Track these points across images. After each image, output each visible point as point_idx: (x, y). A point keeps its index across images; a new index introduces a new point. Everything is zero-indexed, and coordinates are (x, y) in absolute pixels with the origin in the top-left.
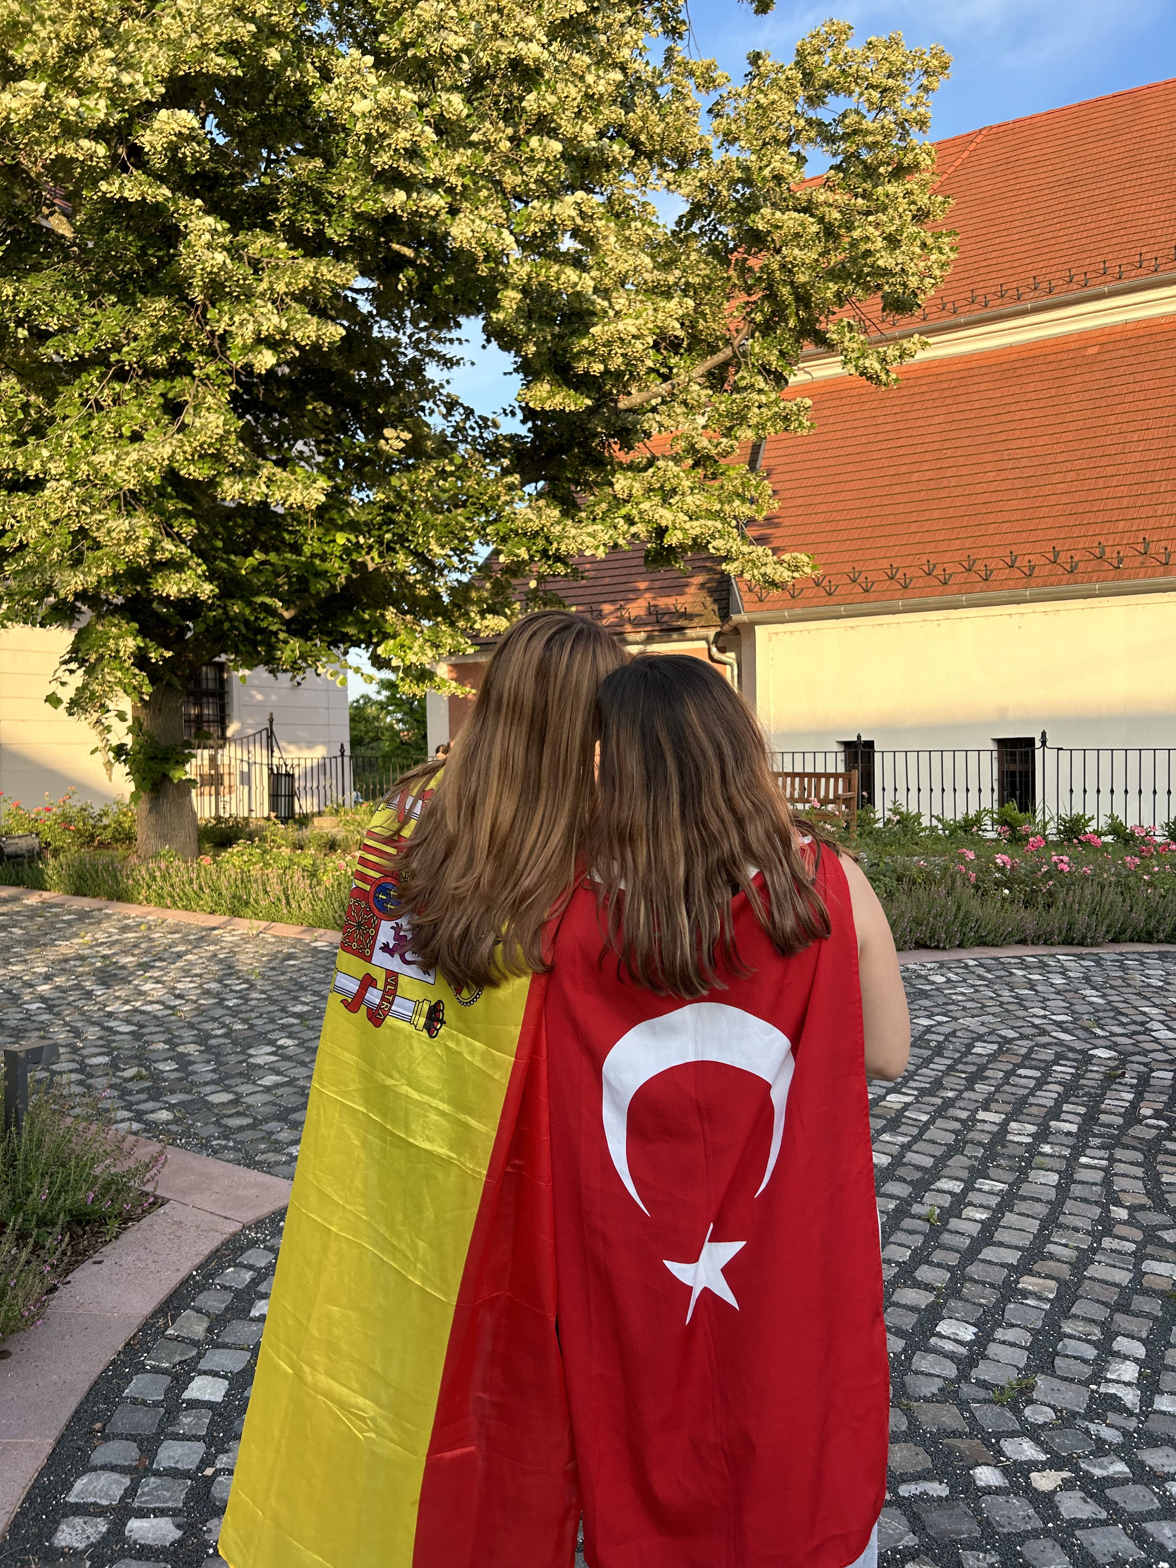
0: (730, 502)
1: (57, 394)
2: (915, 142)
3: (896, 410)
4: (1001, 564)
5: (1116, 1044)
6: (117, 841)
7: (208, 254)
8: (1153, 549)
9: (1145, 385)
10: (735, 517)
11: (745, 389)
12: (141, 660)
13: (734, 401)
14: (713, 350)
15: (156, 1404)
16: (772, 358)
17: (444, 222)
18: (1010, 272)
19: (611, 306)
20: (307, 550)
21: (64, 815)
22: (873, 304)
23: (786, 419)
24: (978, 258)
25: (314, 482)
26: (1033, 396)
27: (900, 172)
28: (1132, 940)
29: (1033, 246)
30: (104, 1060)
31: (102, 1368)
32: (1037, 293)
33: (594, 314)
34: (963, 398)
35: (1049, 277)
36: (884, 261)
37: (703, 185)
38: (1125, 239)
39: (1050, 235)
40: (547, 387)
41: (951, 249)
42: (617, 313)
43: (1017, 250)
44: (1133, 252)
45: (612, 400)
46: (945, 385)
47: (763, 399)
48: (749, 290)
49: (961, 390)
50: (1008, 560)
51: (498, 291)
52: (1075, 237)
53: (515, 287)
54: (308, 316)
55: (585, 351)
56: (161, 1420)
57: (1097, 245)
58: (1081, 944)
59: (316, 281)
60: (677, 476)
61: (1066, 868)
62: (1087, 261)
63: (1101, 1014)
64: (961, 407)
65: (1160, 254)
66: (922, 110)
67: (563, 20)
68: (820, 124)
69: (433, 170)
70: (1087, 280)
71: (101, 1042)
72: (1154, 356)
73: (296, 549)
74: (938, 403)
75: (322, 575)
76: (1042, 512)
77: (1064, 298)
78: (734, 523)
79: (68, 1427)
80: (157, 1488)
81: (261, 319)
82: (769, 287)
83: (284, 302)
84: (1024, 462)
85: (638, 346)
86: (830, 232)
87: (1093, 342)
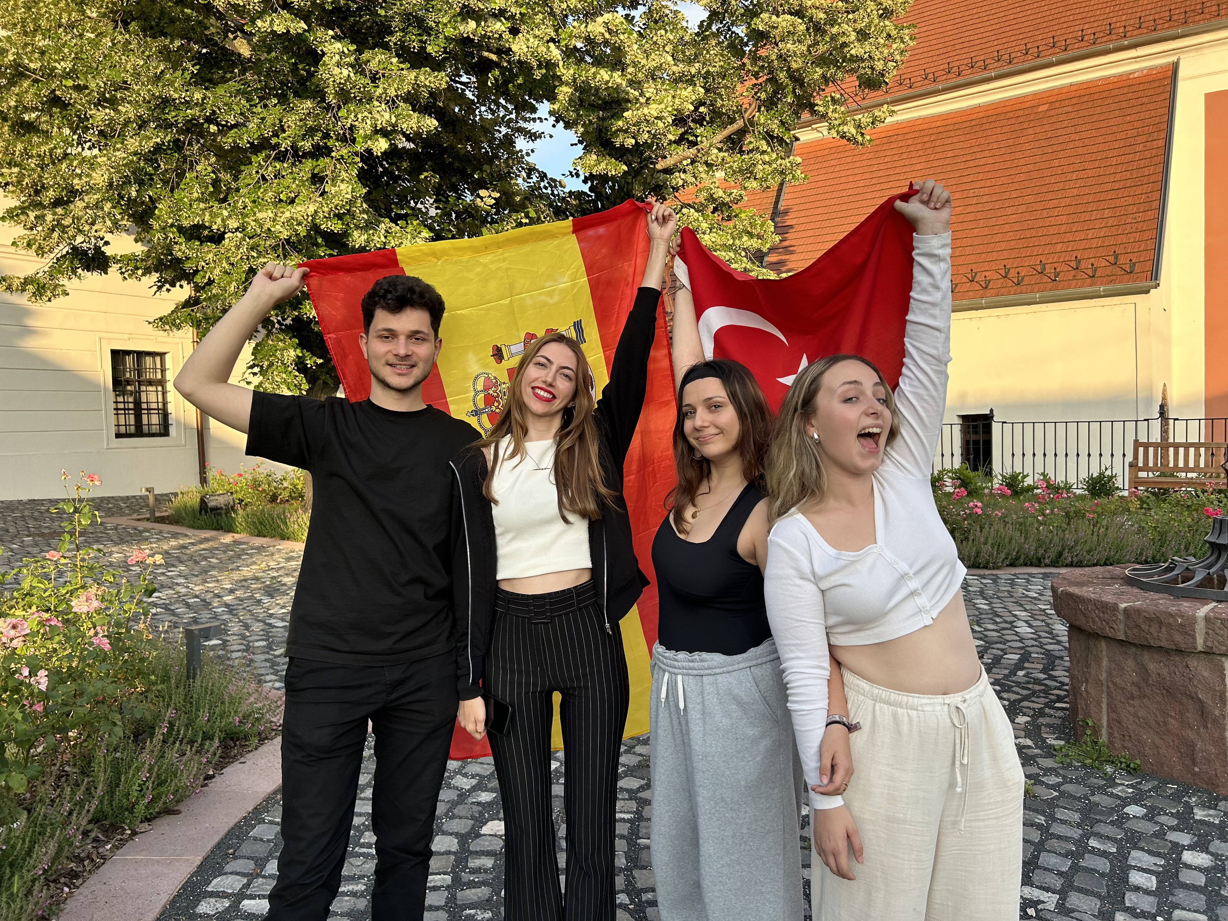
0: (740, 238)
1: (240, 172)
3: (887, 159)
4: (965, 280)
5: (986, 636)
6: (292, 498)
7: (336, 71)
8: (1083, 265)
9: (1084, 135)
10: (744, 249)
11: (751, 151)
12: (300, 365)
13: (743, 160)
14: (732, 121)
15: (269, 841)
16: (774, 126)
17: (508, 41)
18: (979, 47)
19: (642, 94)
21: (255, 480)
22: (851, 82)
23: (782, 173)
24: (954, 37)
25: (419, 233)
26: (995, 146)
28: (1026, 565)
29: (998, 26)
30: (264, 643)
31: (237, 820)
32: (1000, 64)
33: (628, 101)
34: (940, 149)
35: (1009, 51)
36: (856, 50)
38: (1071, 18)
39: (1012, 17)
40: (594, 157)
42: (648, 99)
43: (986, 29)
44: (1077, 28)
45: (652, 163)
46: (926, 139)
47: (766, 158)
48: (756, 75)
49: (939, 143)
50: (969, 276)
51: (555, 87)
52: (1031, 17)
53: (567, 84)
54: (411, 112)
55: (620, 130)
56: (271, 849)
57: (1049, 24)
58: (986, 567)
59: (417, 86)
60: (698, 220)
61: (980, 511)
62: (1040, 37)
63: (983, 616)
64: (938, 156)
65: (1099, 29)
69: (498, 3)
70: (1039, 52)
71: (262, 633)
72: (1091, 111)
74: (921, 153)
76: (999, 237)
77: (1020, 67)
78: (743, 254)
79: (212, 852)
80: (263, 884)
81: (377, 116)
82: (771, 72)
83: (394, 102)
84: (985, 198)
85: (660, 124)
86: (818, 28)
87: (1045, 101)
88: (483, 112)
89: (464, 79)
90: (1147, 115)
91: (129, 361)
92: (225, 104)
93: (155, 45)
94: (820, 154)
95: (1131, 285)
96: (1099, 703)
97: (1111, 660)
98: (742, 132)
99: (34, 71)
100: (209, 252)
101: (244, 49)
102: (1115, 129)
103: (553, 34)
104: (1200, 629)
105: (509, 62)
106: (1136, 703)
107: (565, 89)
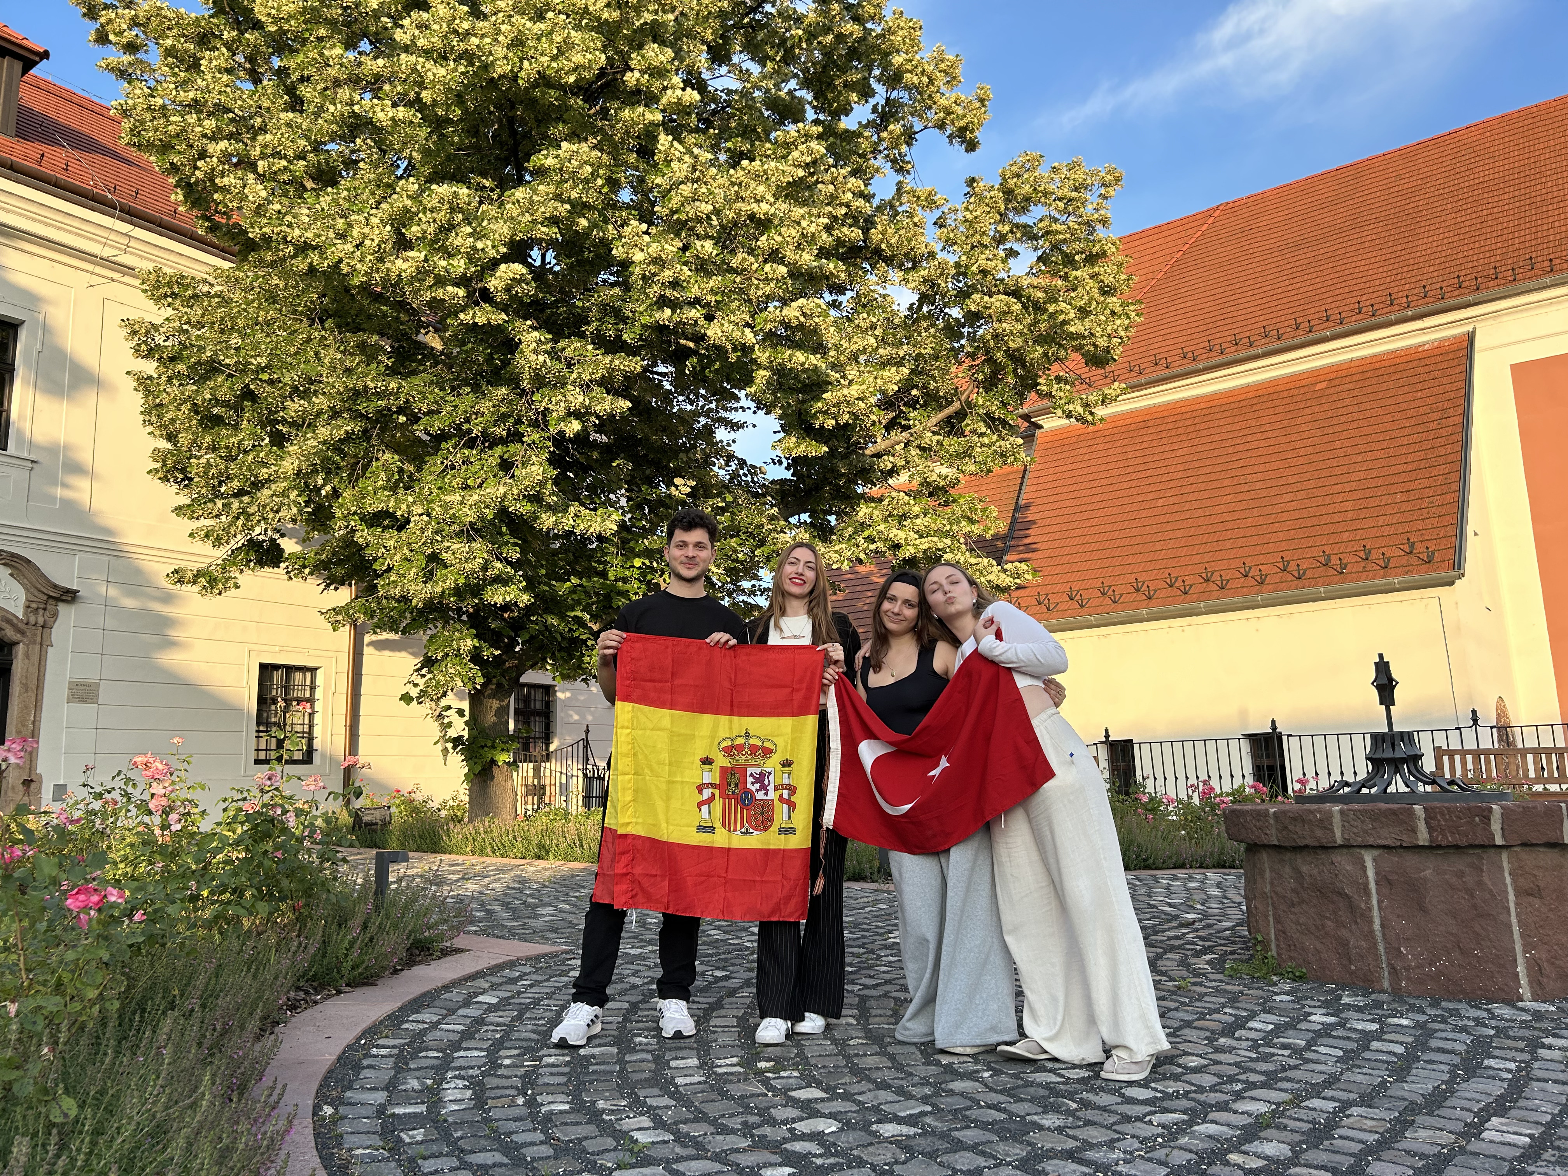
0: (958, 523)
1: (424, 463)
2: (1101, 235)
3: (1144, 445)
4: (1236, 575)
5: (1207, 912)
7: (533, 357)
8: (1373, 556)
9: (1368, 414)
10: (963, 535)
12: (476, 657)
13: (961, 443)
14: (951, 403)
15: (458, 1001)
16: (995, 408)
17: (702, 327)
18: (1244, 323)
19: (844, 377)
20: (611, 575)
22: (1075, 360)
24: (1216, 313)
25: (610, 516)
26: (1268, 427)
27: (1091, 259)
29: (1264, 301)
32: (1267, 340)
33: (830, 383)
34: (1205, 433)
35: (1277, 326)
37: (925, 281)
38: (1346, 290)
39: (1280, 291)
40: (794, 439)
41: (1137, 315)
42: (851, 381)
43: (1251, 304)
44: (1354, 300)
45: (861, 448)
46: (1189, 422)
47: (986, 440)
49: (1203, 426)
50: (1242, 571)
51: (752, 371)
52: (1301, 291)
53: (764, 367)
54: (605, 395)
55: (820, 411)
57: (1321, 297)
59: (611, 371)
62: (1313, 311)
64: (1203, 440)
65: (1378, 300)
66: (1102, 212)
67: (789, 183)
68: (1025, 226)
69: (695, 291)
70: (1311, 327)
72: (1376, 388)
73: (604, 575)
74: (1184, 437)
75: (625, 594)
76: (1276, 527)
77: (1290, 342)
78: (962, 540)
81: (571, 399)
82: (987, 353)
83: (588, 386)
84: (1259, 485)
85: (862, 405)
86: (1039, 308)
87: (1322, 378)
88: (682, 404)
89: (661, 369)
90: (1441, 390)
91: (277, 677)
92: (419, 392)
93: (353, 340)
94: (1066, 442)
95: (1430, 576)
97: (1272, 870)
98: (961, 415)
99: (228, 366)
100: (391, 538)
101: (435, 342)
102: (1404, 406)
103: (747, 318)
104: (1337, 821)
105: (707, 349)
106: (1296, 910)
107: (763, 373)
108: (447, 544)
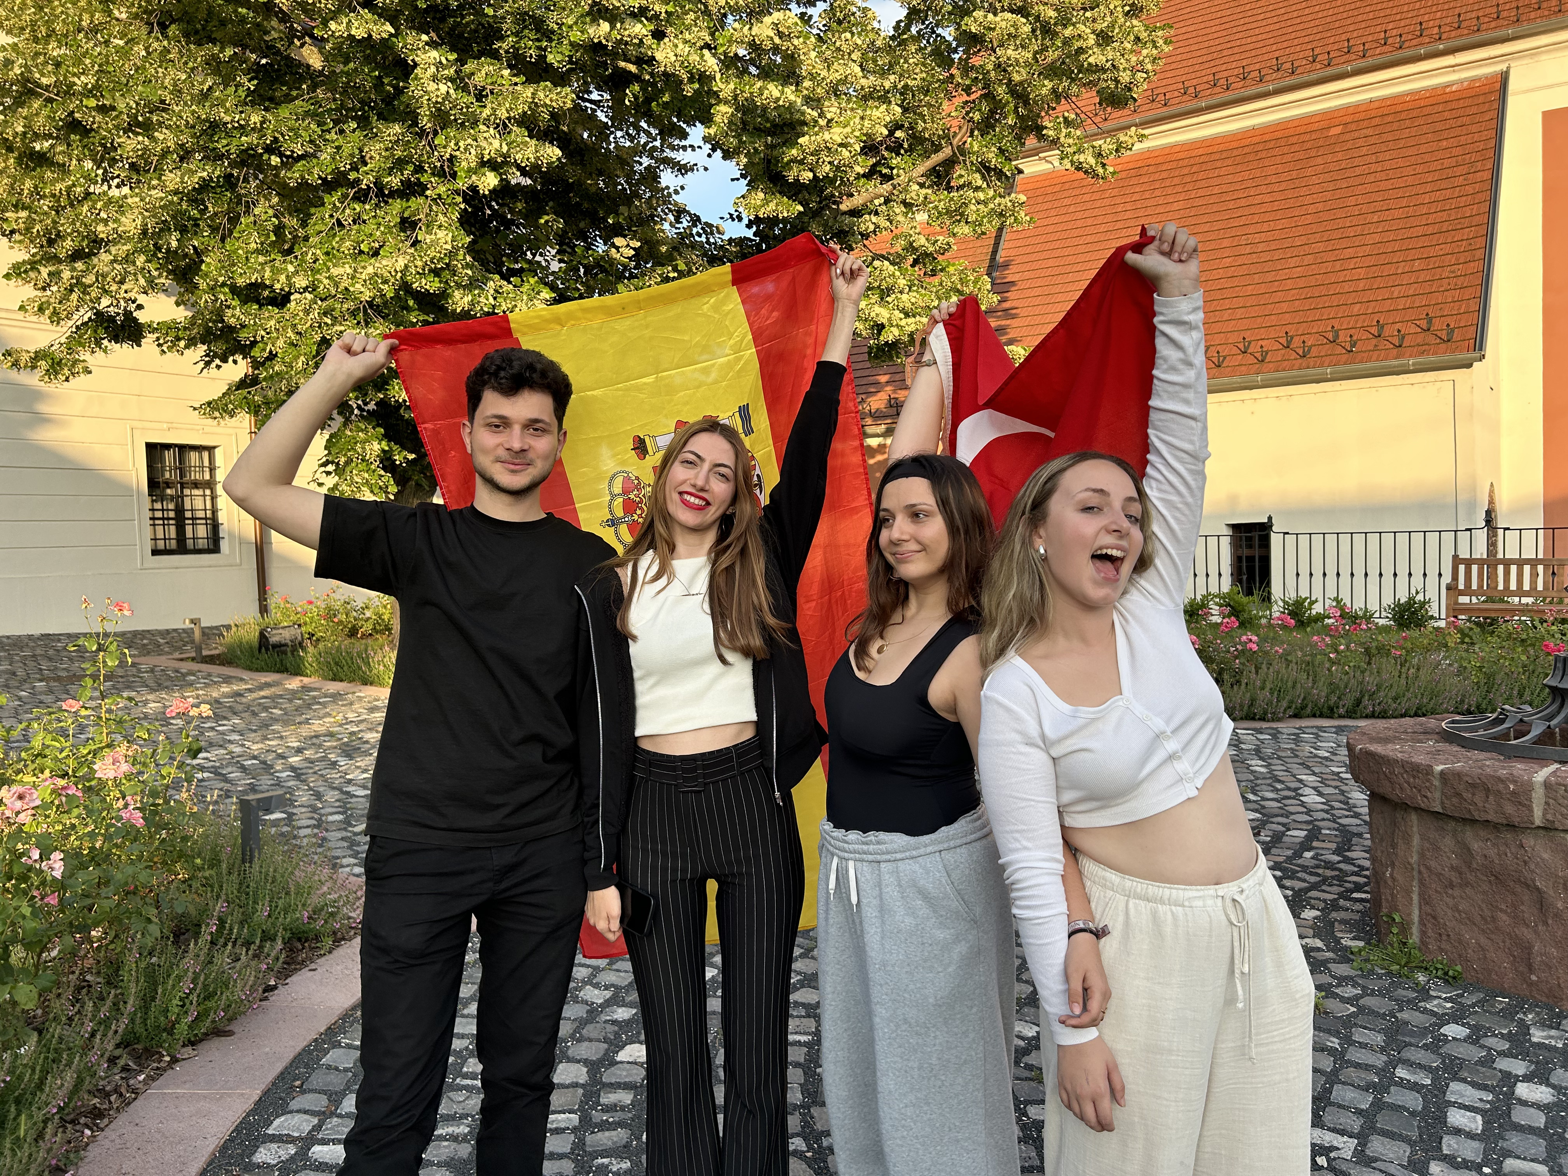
1: (309, 215)
3: (1136, 197)
4: (1235, 351)
5: (1263, 807)
6: (377, 632)
7: (432, 86)
8: (1387, 332)
9: (1387, 165)
11: (962, 187)
12: (386, 462)
13: (952, 199)
14: (937, 148)
15: (346, 1070)
16: (991, 155)
17: (650, 47)
18: (1253, 53)
19: (821, 115)
21: (329, 608)
22: (1088, 99)
23: (1001, 215)
24: (1221, 40)
25: (538, 293)
26: (1274, 179)
28: (1314, 716)
29: (1277, 26)
30: (340, 817)
31: (305, 1043)
32: (1280, 74)
33: (804, 123)
34: (1203, 184)
35: (1291, 58)
36: (1096, 57)
38: (1371, 15)
40: (761, 195)
41: (1165, 43)
42: (830, 121)
43: (1262, 30)
44: (1378, 29)
45: (835, 203)
46: (1186, 171)
47: (981, 196)
48: (968, 90)
49: (1201, 176)
50: (1241, 346)
51: (711, 106)
52: (1320, 15)
53: (726, 102)
54: (528, 139)
55: (794, 160)
56: (348, 1081)
57: (1343, 23)
58: (1263, 719)
59: (534, 105)
60: (893, 275)
61: (1255, 647)
62: (1332, 40)
63: (1259, 782)
64: (1201, 193)
65: (1406, 29)
70: (1330, 60)
71: (338, 804)
72: (1397, 135)
74: (1179, 189)
76: (1279, 296)
77: (1306, 78)
79: (274, 1084)
80: (338, 1126)
81: (484, 144)
82: (986, 86)
83: (505, 126)
84: (1261, 247)
85: (845, 153)
86: (1046, 30)
87: (1337, 122)
88: (619, 138)
89: (595, 96)
90: (1469, 139)
91: (169, 457)
92: (291, 130)
93: (201, 53)
94: (1049, 190)
95: (1447, 357)
96: (1408, 893)
97: (1423, 837)
98: (950, 163)
99: (47, 88)
100: (271, 318)
101: (313, 58)
102: (1427, 158)
103: (708, 38)
104: (1538, 797)
105: (652, 74)
106: (1457, 892)
107: (723, 108)
108: (339, 328)
